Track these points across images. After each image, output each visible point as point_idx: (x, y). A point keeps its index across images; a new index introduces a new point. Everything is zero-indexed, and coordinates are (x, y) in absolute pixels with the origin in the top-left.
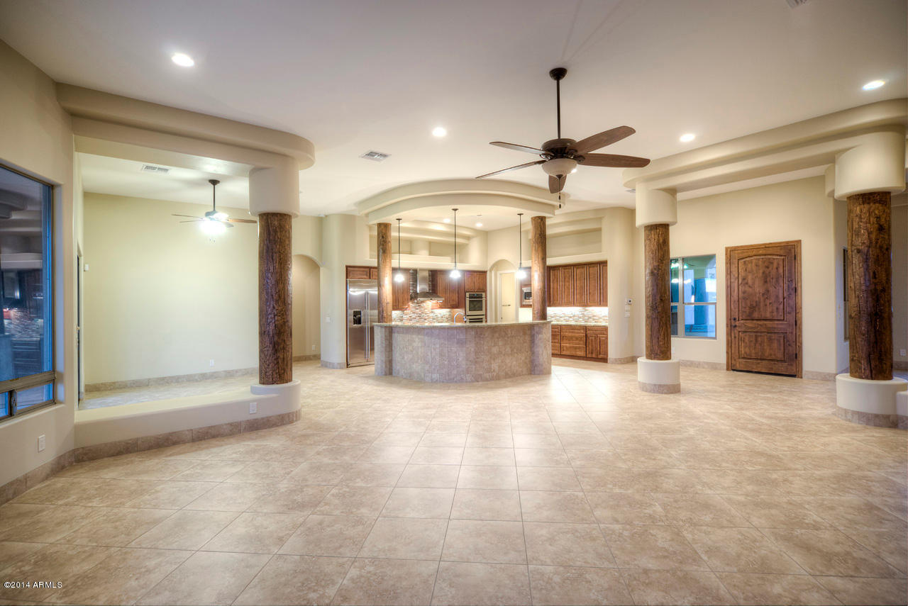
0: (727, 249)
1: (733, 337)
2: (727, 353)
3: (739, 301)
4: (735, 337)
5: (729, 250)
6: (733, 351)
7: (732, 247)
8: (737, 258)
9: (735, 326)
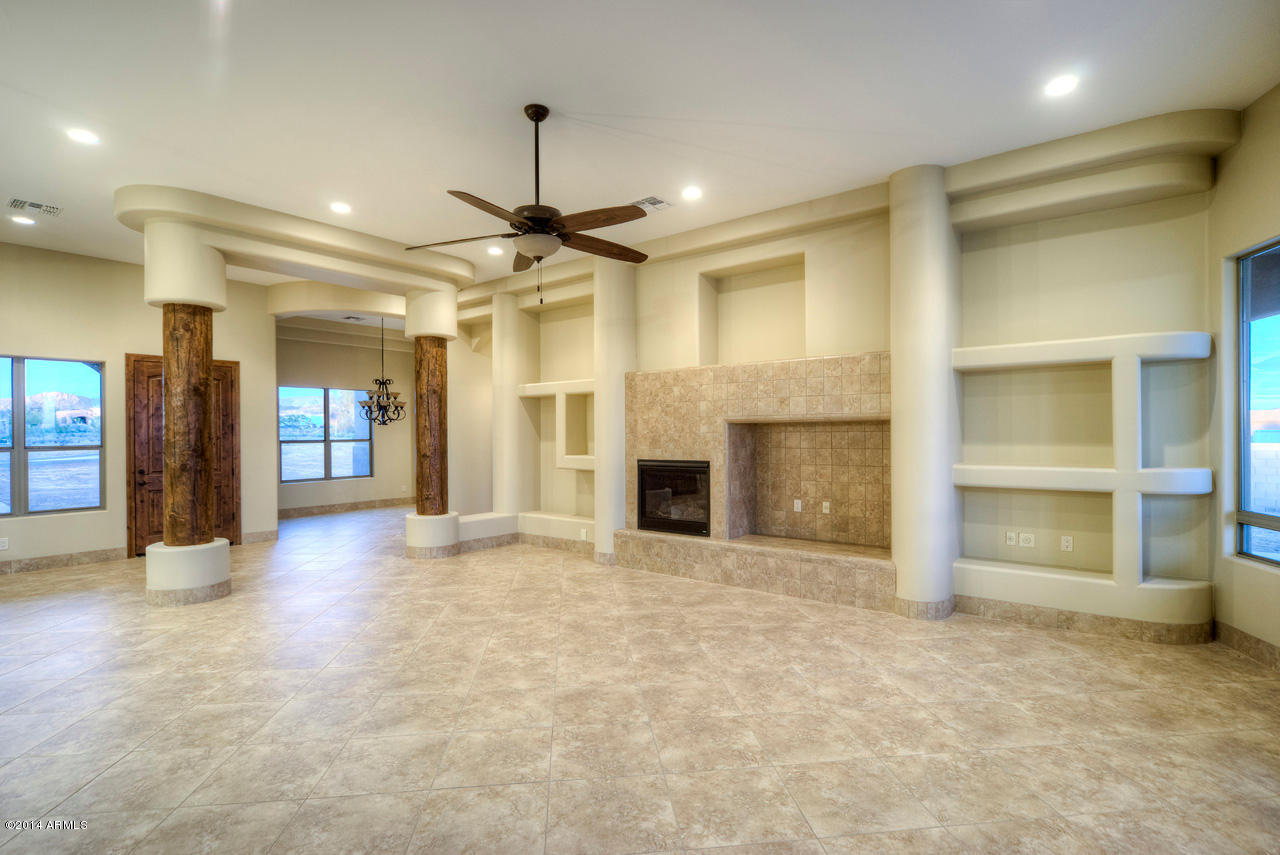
0: (128, 356)
1: (138, 502)
2: (129, 528)
3: (148, 443)
4: (142, 501)
5: (133, 359)
6: (138, 525)
7: (138, 356)
8: (146, 375)
9: (143, 484)
